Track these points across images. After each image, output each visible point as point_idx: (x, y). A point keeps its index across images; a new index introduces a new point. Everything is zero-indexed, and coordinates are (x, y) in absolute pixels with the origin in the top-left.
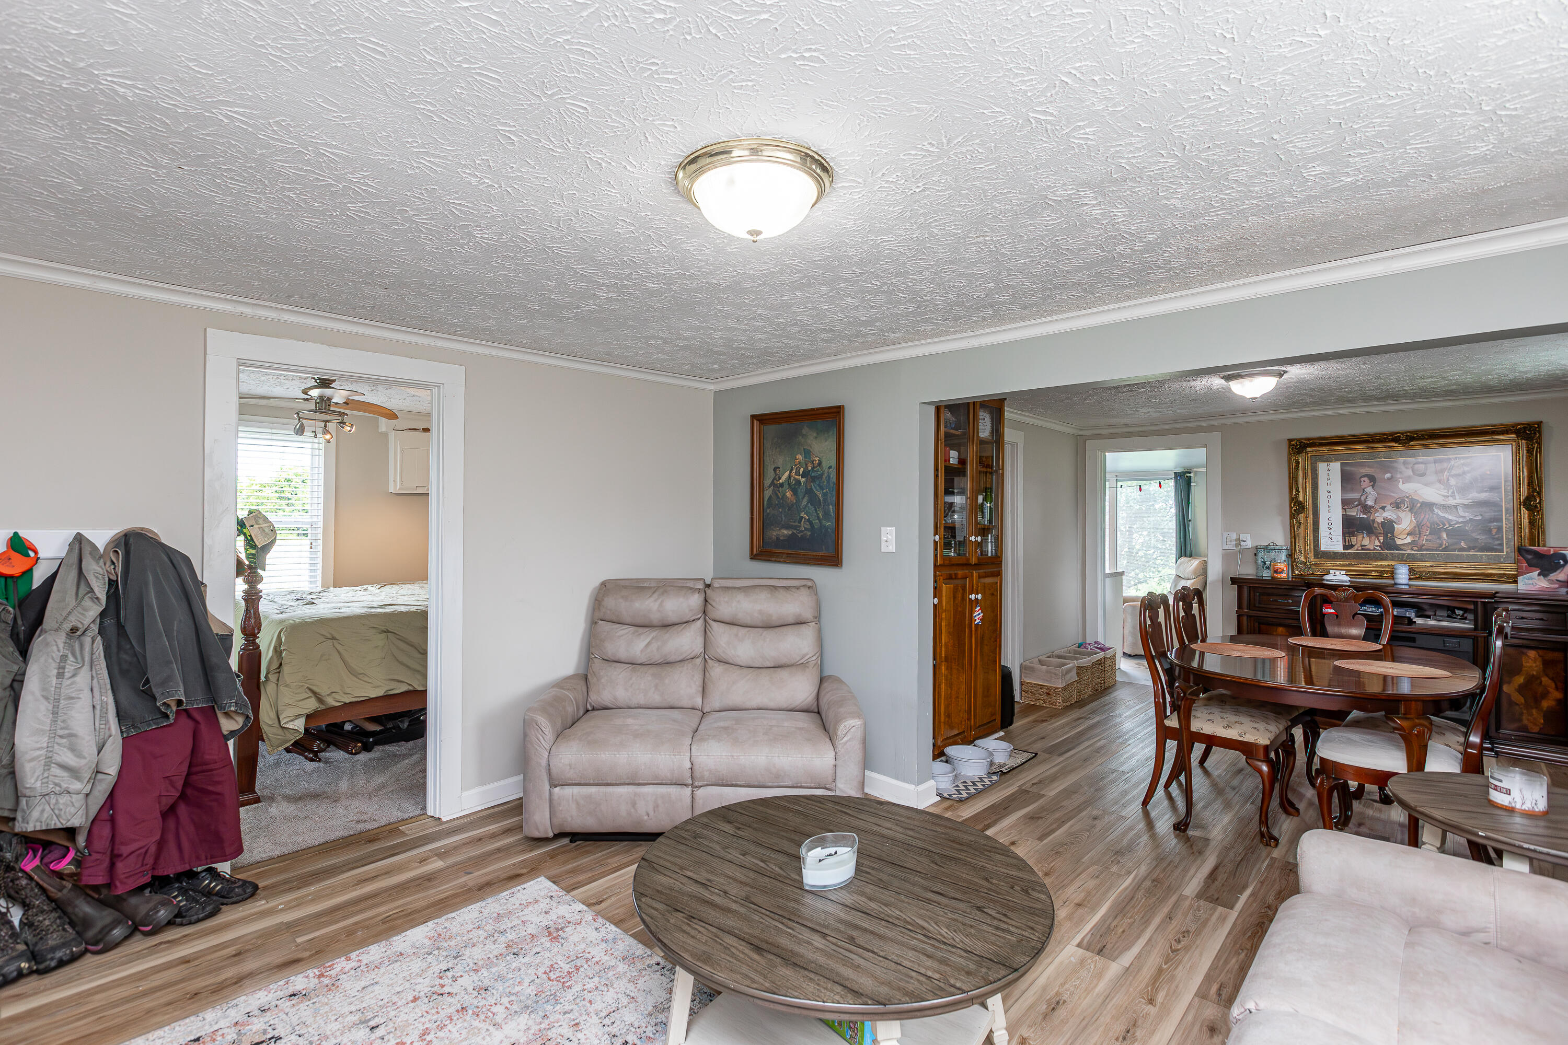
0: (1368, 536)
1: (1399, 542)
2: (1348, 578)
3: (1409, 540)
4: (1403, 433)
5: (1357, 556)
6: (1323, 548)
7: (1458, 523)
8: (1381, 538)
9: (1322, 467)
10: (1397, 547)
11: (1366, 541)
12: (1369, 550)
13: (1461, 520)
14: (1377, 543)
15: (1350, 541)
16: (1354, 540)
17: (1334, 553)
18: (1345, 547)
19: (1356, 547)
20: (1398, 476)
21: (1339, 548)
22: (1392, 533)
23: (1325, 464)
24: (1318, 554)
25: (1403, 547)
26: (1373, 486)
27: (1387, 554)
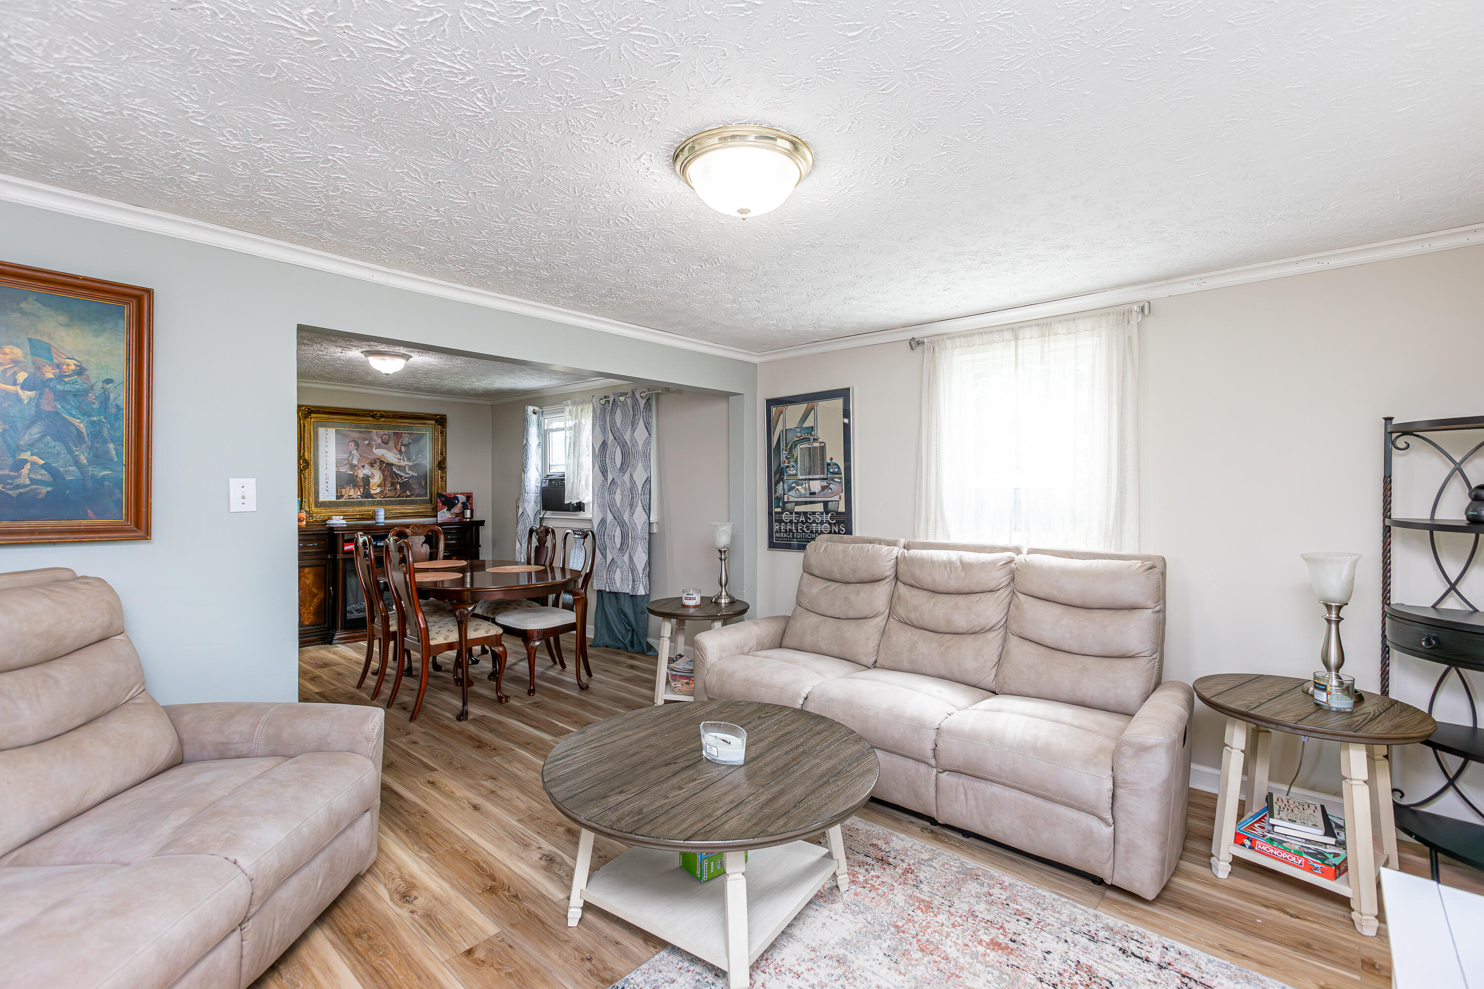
0: (354, 488)
1: (372, 492)
2: (344, 522)
3: (378, 490)
4: (379, 411)
5: (346, 504)
6: (322, 499)
7: (406, 478)
8: (362, 490)
9: (321, 431)
10: (371, 496)
11: (352, 493)
12: (353, 498)
13: (407, 476)
14: (359, 493)
15: (341, 492)
16: (343, 491)
17: (330, 502)
18: (338, 497)
19: (345, 497)
20: (373, 443)
21: (333, 498)
22: (369, 485)
23: (324, 429)
24: (319, 504)
25: (374, 496)
26: (357, 449)
27: (365, 501)
